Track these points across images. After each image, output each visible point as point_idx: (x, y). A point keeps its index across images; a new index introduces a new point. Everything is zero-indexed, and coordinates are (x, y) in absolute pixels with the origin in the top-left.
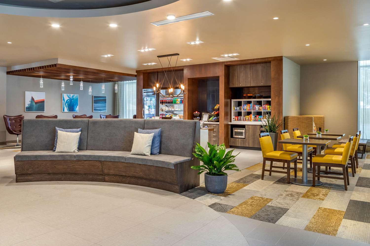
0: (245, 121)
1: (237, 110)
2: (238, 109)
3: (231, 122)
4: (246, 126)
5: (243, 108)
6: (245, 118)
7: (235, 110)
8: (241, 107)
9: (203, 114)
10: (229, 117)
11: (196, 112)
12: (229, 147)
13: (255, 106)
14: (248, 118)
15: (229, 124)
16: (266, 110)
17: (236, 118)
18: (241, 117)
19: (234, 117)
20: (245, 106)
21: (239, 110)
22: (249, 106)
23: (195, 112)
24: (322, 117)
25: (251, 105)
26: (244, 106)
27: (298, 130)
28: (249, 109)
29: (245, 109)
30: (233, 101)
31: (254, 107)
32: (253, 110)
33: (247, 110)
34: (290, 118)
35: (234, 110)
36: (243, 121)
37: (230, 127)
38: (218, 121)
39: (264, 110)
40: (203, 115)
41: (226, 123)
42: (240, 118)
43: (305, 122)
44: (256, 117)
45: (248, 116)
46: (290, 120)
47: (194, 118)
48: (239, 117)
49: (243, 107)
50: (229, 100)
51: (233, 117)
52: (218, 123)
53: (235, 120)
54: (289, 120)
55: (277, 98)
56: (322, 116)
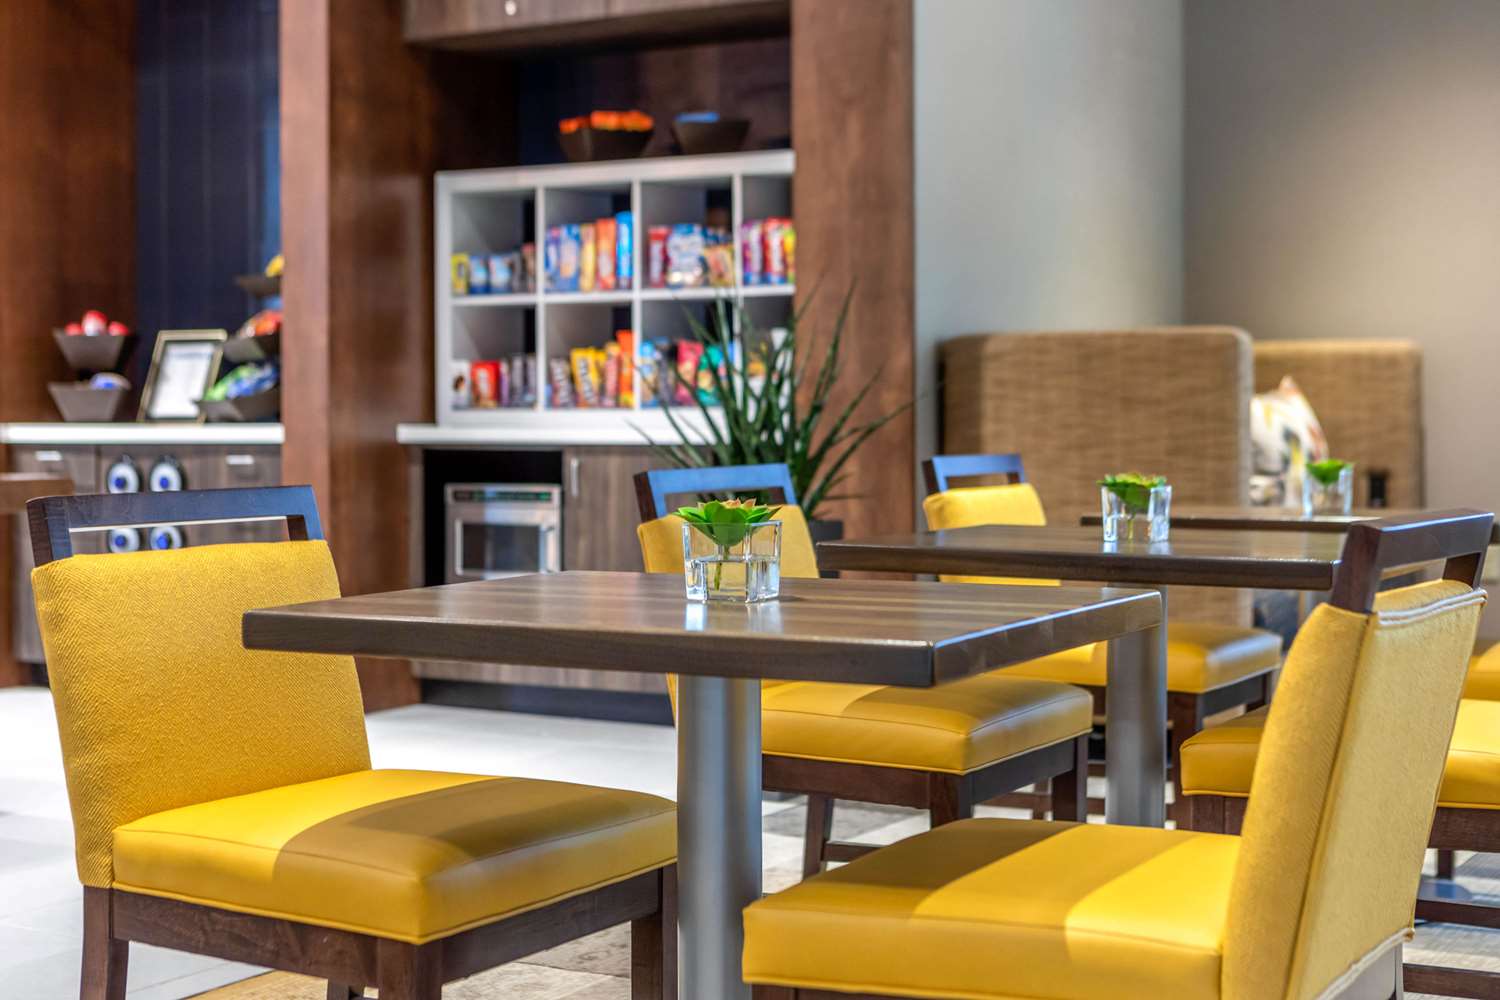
0: (564, 406)
1: (487, 289)
2: (500, 273)
3: (430, 417)
4: (573, 463)
5: (547, 264)
6: (572, 379)
7: (472, 290)
8: (527, 250)
9: (168, 342)
10: (410, 371)
11: (91, 325)
12: (415, 693)
13: (665, 239)
14: (593, 377)
15: (407, 448)
16: (775, 278)
17: (484, 377)
18: (525, 367)
19: (464, 367)
20: (569, 249)
21: (509, 289)
22: (606, 246)
23: (79, 321)
24: (1392, 361)
25: (624, 229)
26: (557, 242)
27: (1014, 478)
28: (606, 270)
29: (569, 270)
30: (451, 186)
31: (656, 249)
32: (647, 282)
33: (587, 281)
34: (997, 356)
35: (461, 286)
36: (552, 403)
37: (416, 473)
38: (274, 416)
39: (754, 278)
40: (164, 353)
41: (360, 428)
42: (518, 381)
43: (1158, 402)
44: (673, 355)
45: (601, 357)
46: (1000, 383)
47: (57, 391)
48: (512, 372)
49: (552, 250)
50: (407, 188)
51: (451, 365)
52: (272, 433)
53: (476, 401)
54: (991, 374)
55: (854, 126)
56: (1399, 345)
